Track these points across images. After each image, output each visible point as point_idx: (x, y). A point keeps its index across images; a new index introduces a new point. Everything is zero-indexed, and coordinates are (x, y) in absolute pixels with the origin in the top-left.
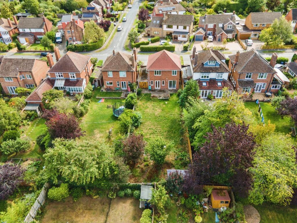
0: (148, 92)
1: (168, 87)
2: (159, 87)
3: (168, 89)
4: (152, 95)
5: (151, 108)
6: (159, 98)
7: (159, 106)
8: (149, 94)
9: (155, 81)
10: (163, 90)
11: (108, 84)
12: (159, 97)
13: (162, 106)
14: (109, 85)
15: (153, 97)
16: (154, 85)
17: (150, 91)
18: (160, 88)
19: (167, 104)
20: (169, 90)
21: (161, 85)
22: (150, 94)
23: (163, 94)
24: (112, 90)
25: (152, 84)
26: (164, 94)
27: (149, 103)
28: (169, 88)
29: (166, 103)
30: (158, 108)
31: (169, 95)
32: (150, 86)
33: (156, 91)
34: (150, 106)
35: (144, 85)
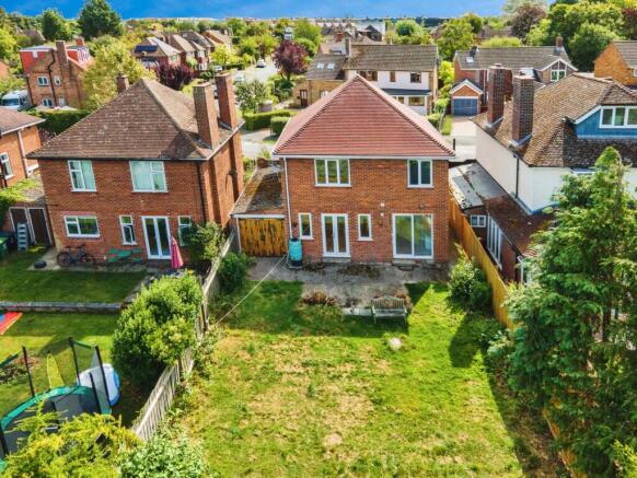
0: (287, 276)
1: (392, 252)
2: (342, 247)
3: (391, 260)
4: (305, 294)
5: (294, 379)
6: (347, 311)
7: (349, 367)
8: (286, 284)
9: (323, 215)
10: (368, 267)
11: (73, 229)
12: (348, 305)
13: (371, 366)
14: (80, 235)
15: (311, 302)
16: (318, 236)
17: (296, 270)
18: (347, 254)
19: (402, 349)
20: (399, 267)
21: (353, 237)
22: (298, 284)
23: (366, 288)
24: (96, 264)
25: (306, 232)
26: (374, 285)
27: (283, 346)
28: (396, 256)
29: (395, 342)
30: (346, 383)
31: (405, 291)
32: (295, 240)
33: (328, 270)
34: (287, 368)
35: (263, 238)
